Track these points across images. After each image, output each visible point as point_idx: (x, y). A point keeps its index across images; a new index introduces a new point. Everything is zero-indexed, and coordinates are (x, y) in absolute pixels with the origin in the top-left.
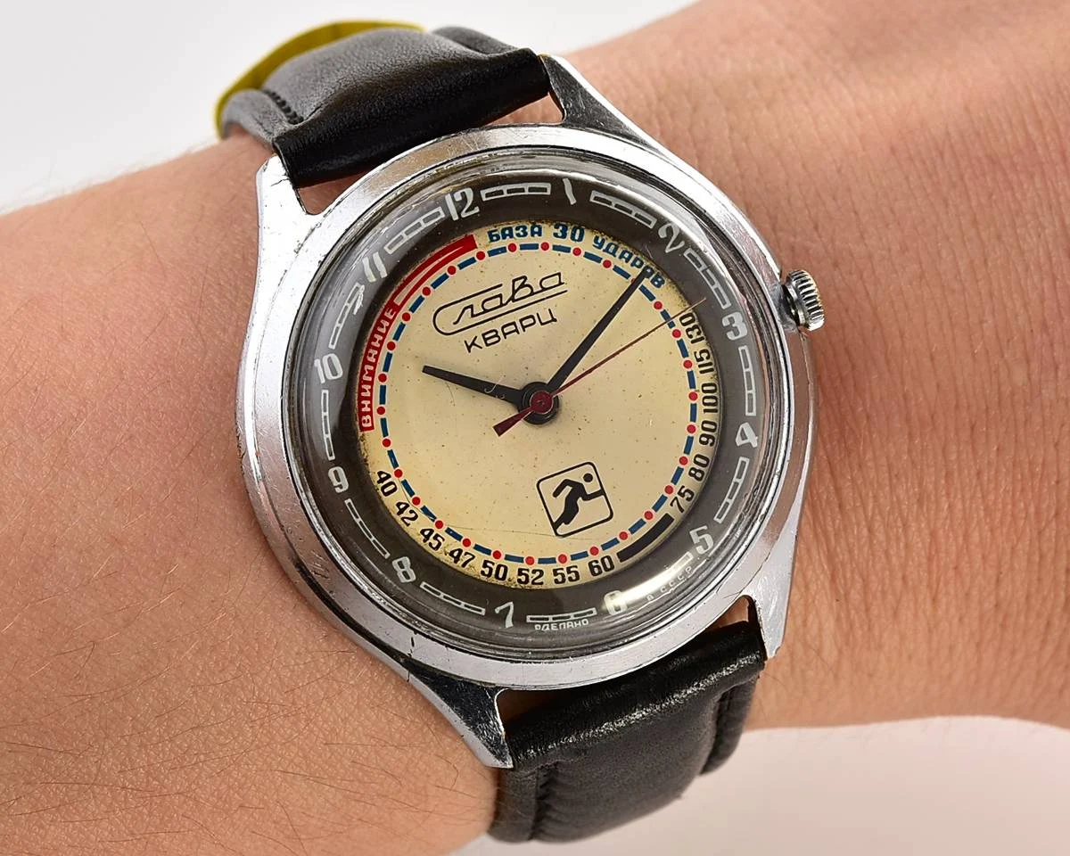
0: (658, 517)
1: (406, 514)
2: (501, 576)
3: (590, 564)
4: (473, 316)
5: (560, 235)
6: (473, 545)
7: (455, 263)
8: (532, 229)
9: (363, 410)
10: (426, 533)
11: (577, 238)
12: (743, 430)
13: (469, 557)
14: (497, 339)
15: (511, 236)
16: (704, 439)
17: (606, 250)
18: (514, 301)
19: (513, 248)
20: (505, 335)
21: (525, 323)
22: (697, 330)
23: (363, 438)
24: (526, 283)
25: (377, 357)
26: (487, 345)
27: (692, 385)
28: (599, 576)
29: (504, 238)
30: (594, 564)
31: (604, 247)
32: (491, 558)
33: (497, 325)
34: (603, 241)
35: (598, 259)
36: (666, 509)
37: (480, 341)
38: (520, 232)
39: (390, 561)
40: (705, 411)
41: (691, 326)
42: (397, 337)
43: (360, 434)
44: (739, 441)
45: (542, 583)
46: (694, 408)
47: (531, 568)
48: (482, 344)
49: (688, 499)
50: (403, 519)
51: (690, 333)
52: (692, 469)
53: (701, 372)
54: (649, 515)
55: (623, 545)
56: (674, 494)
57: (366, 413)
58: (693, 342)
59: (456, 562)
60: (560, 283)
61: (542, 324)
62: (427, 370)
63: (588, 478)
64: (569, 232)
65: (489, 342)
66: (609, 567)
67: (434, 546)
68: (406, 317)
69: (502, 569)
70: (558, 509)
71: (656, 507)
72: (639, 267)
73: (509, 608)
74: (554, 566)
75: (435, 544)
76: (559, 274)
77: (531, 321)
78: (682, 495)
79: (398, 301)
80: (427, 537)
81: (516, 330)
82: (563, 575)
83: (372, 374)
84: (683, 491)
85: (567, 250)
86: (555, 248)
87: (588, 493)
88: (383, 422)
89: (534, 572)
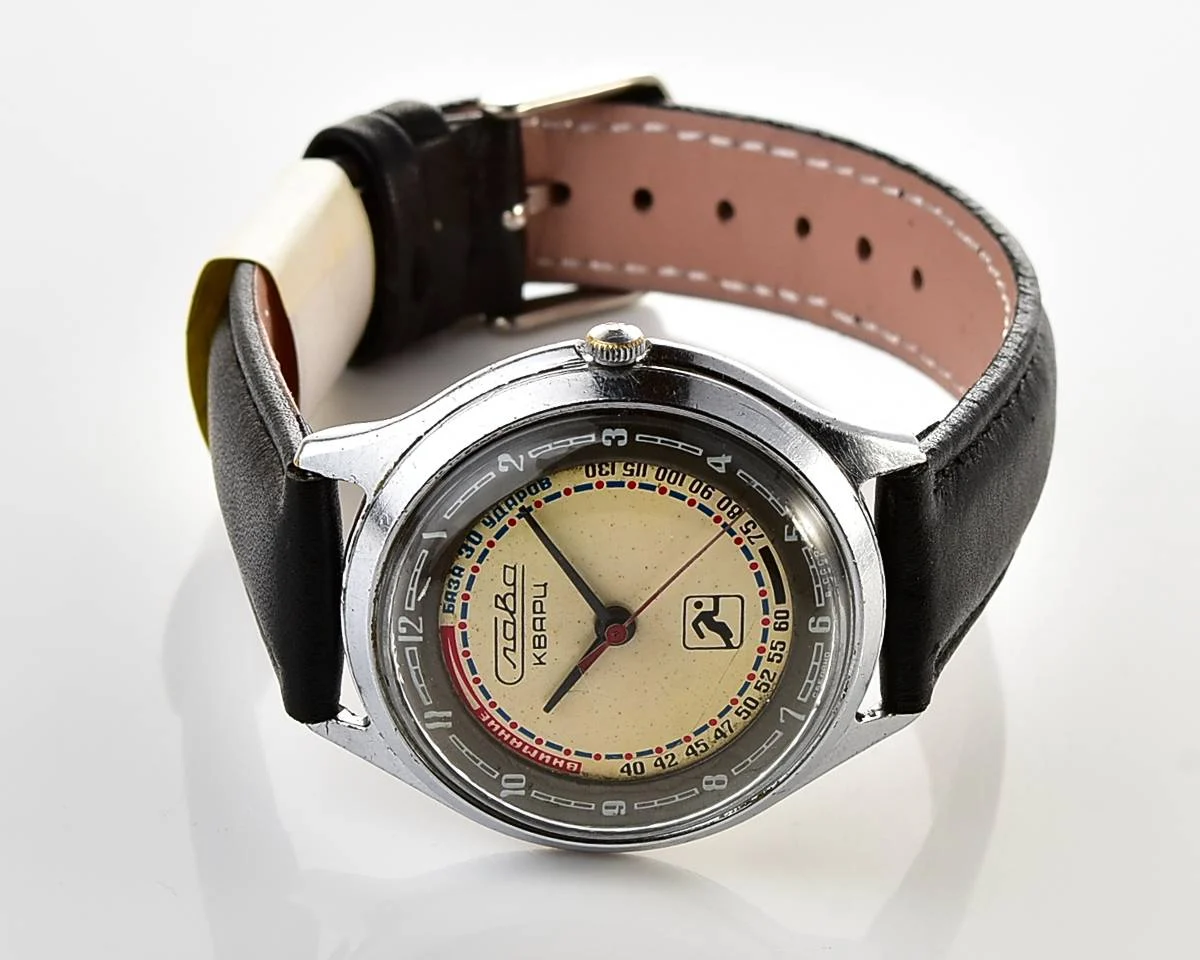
0: (758, 559)
1: (666, 762)
2: (753, 704)
3: (776, 629)
4: (514, 650)
5: (469, 553)
6: (717, 718)
7: (460, 649)
8: (455, 574)
9: (561, 766)
10: (690, 751)
11: (477, 539)
12: (712, 463)
13: (726, 725)
14: (543, 639)
15: (455, 594)
16: (706, 494)
17: (499, 519)
18: (514, 612)
19: (466, 597)
20: (542, 630)
21: (538, 610)
22: (604, 466)
23: (584, 773)
24: (502, 596)
25: (519, 740)
26: (545, 647)
27: (652, 488)
28: (790, 625)
29: (454, 601)
30: (777, 626)
31: (496, 519)
32: (735, 707)
33: (530, 633)
34: (489, 517)
35: (505, 529)
36: (754, 550)
37: (539, 652)
38: (454, 585)
39: (702, 792)
40: (680, 484)
41: (597, 469)
42: (508, 718)
43: (581, 774)
44: (722, 470)
45: (775, 674)
46: (673, 494)
47: (758, 678)
48: (544, 650)
49: (754, 527)
50: (669, 766)
51: (604, 472)
52: (728, 514)
53: (644, 475)
54: (754, 566)
55: (771, 596)
56: (744, 537)
57: (565, 765)
58: (613, 473)
59: (725, 736)
60: (514, 568)
61: (545, 596)
62: (547, 709)
63: (698, 605)
64: (470, 544)
65: (542, 645)
66: (785, 615)
67: (704, 749)
68: (493, 705)
69: (748, 701)
70: (715, 639)
71: (749, 557)
72: (525, 495)
73: (784, 711)
74: (765, 659)
75: (703, 748)
76: (505, 566)
77: (538, 604)
78: (748, 531)
79: (476, 706)
80: (694, 752)
81: (542, 619)
82: (776, 654)
83: (532, 749)
84: (745, 529)
85: (486, 552)
86: (480, 560)
87: (712, 609)
88: (578, 753)
89: (762, 677)
